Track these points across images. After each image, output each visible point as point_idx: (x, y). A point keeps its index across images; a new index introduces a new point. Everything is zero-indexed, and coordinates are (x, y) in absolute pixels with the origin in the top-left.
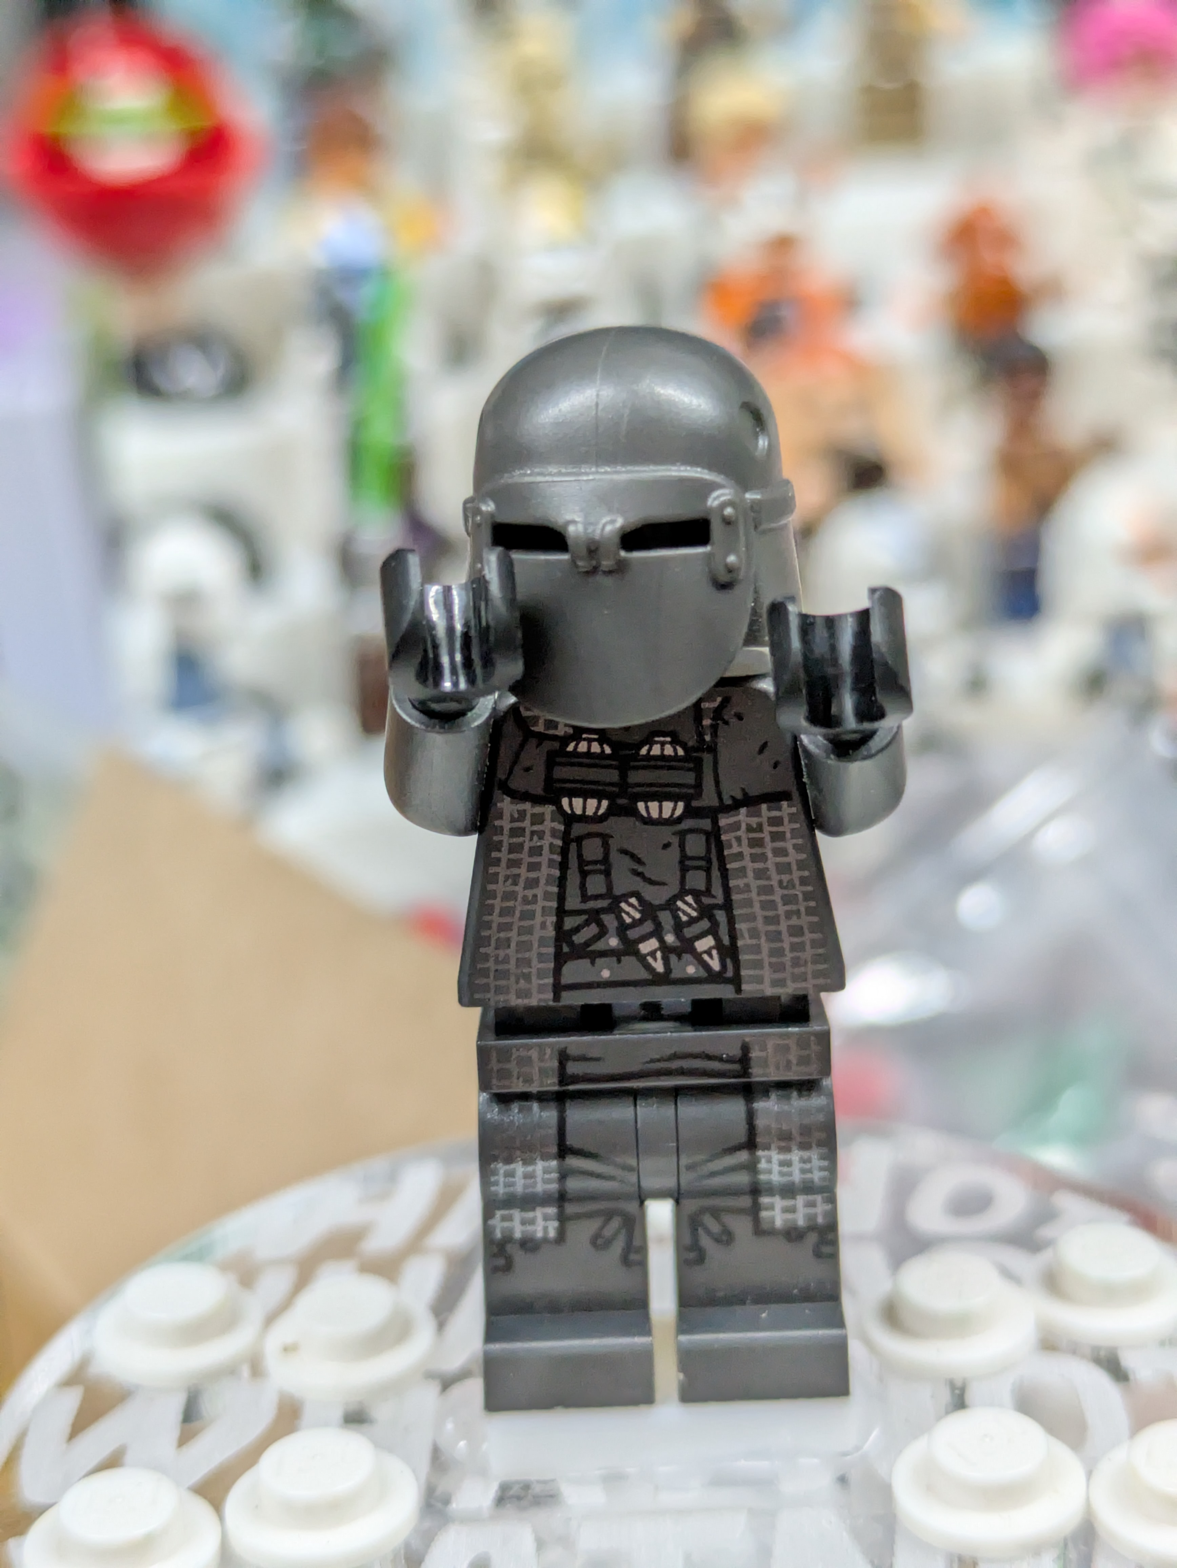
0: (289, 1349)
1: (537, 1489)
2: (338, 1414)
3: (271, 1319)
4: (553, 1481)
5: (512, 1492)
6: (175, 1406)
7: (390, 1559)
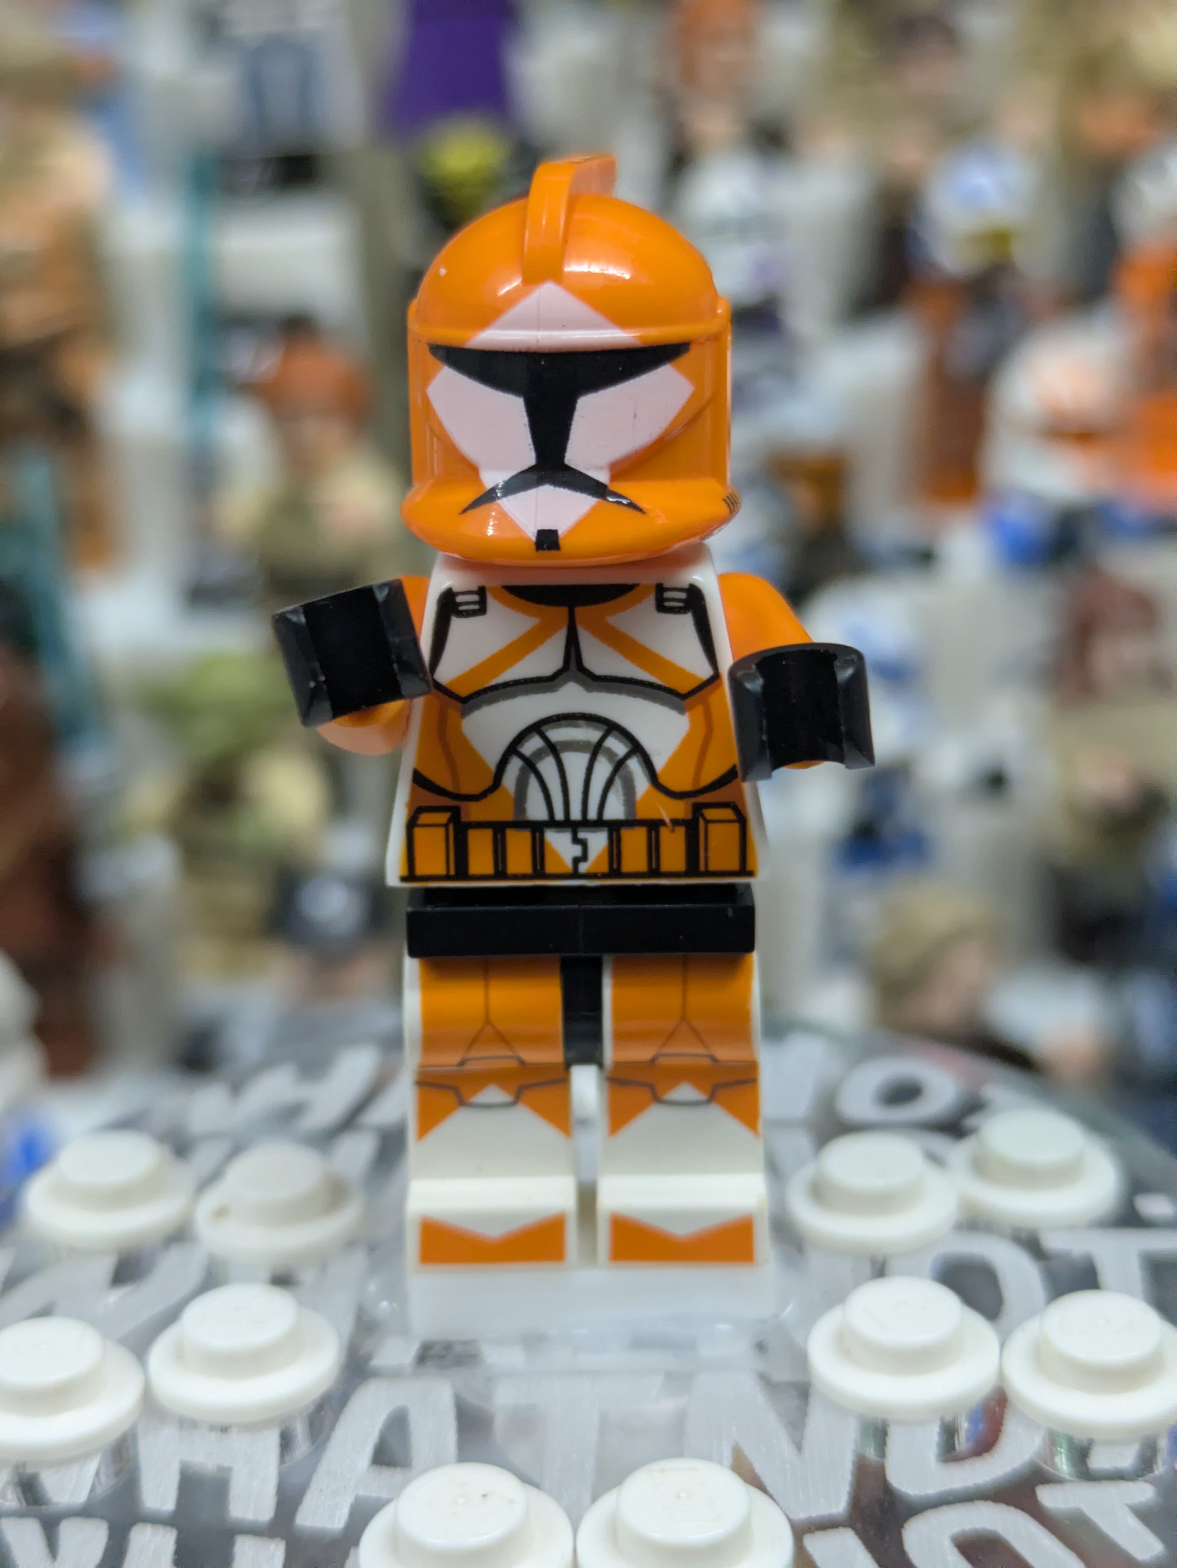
0: (220, 1213)
1: (459, 1349)
2: (266, 1275)
3: (203, 1187)
4: (474, 1341)
5: (433, 1352)
7: (311, 1408)
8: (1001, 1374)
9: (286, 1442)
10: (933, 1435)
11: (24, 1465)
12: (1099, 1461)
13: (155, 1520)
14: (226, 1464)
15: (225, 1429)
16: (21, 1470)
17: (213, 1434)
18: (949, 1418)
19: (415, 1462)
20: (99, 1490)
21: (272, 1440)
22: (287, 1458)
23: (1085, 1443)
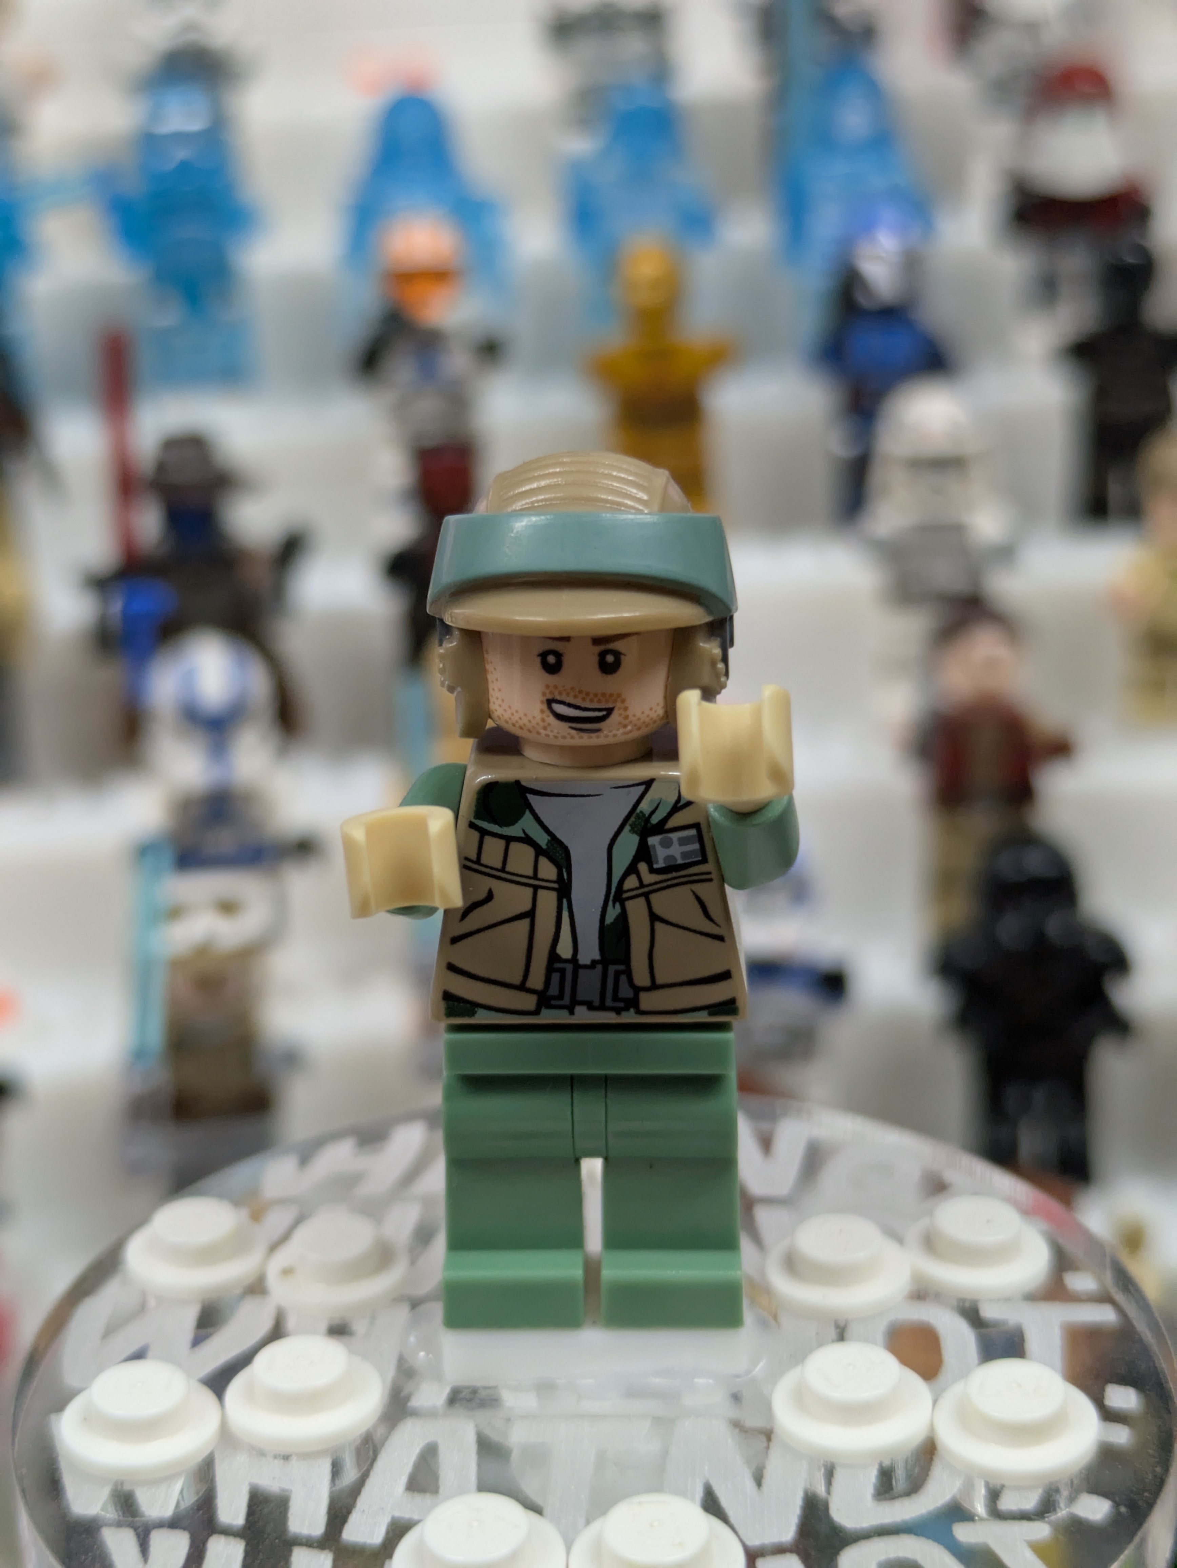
0: (287, 1272)
1: (483, 1394)
2: (323, 1326)
3: (273, 1247)
4: (496, 1387)
5: (462, 1396)
6: (190, 1315)
7: (358, 1442)
8: (932, 1428)
9: (336, 1469)
10: (871, 1476)
11: (122, 1483)
12: (1007, 1503)
13: (227, 1532)
14: (287, 1487)
15: (286, 1458)
16: (119, 1488)
17: (276, 1461)
18: (887, 1463)
19: (441, 1490)
20: (184, 1506)
21: (325, 1467)
22: (337, 1482)
23: (999, 1487)
